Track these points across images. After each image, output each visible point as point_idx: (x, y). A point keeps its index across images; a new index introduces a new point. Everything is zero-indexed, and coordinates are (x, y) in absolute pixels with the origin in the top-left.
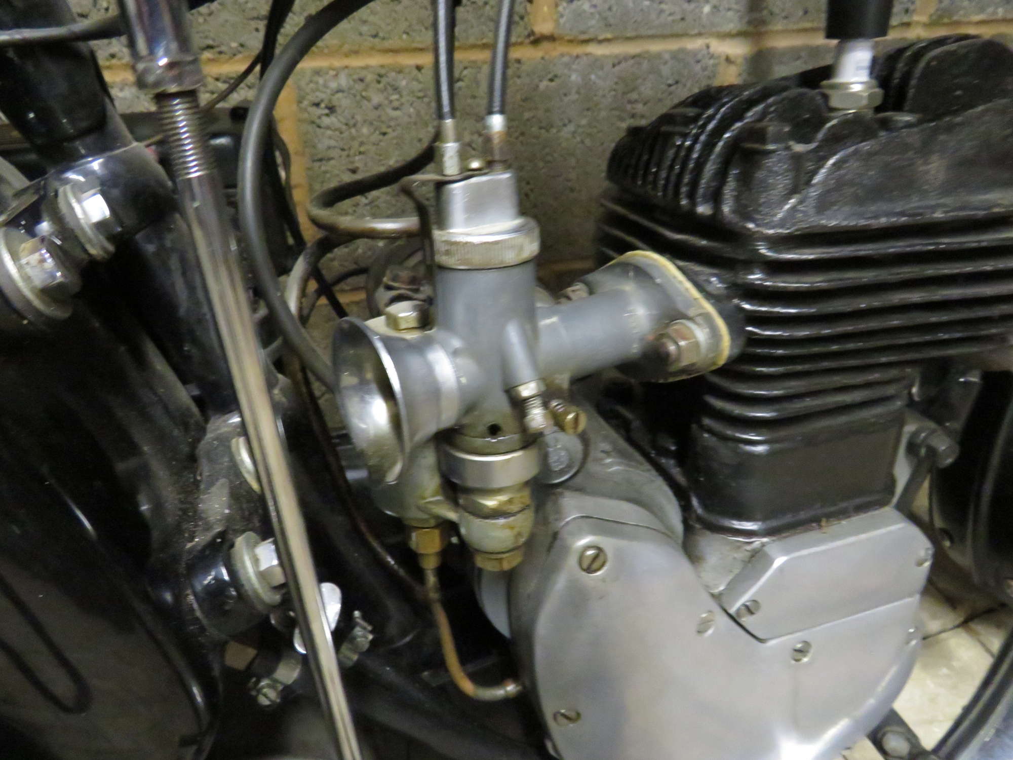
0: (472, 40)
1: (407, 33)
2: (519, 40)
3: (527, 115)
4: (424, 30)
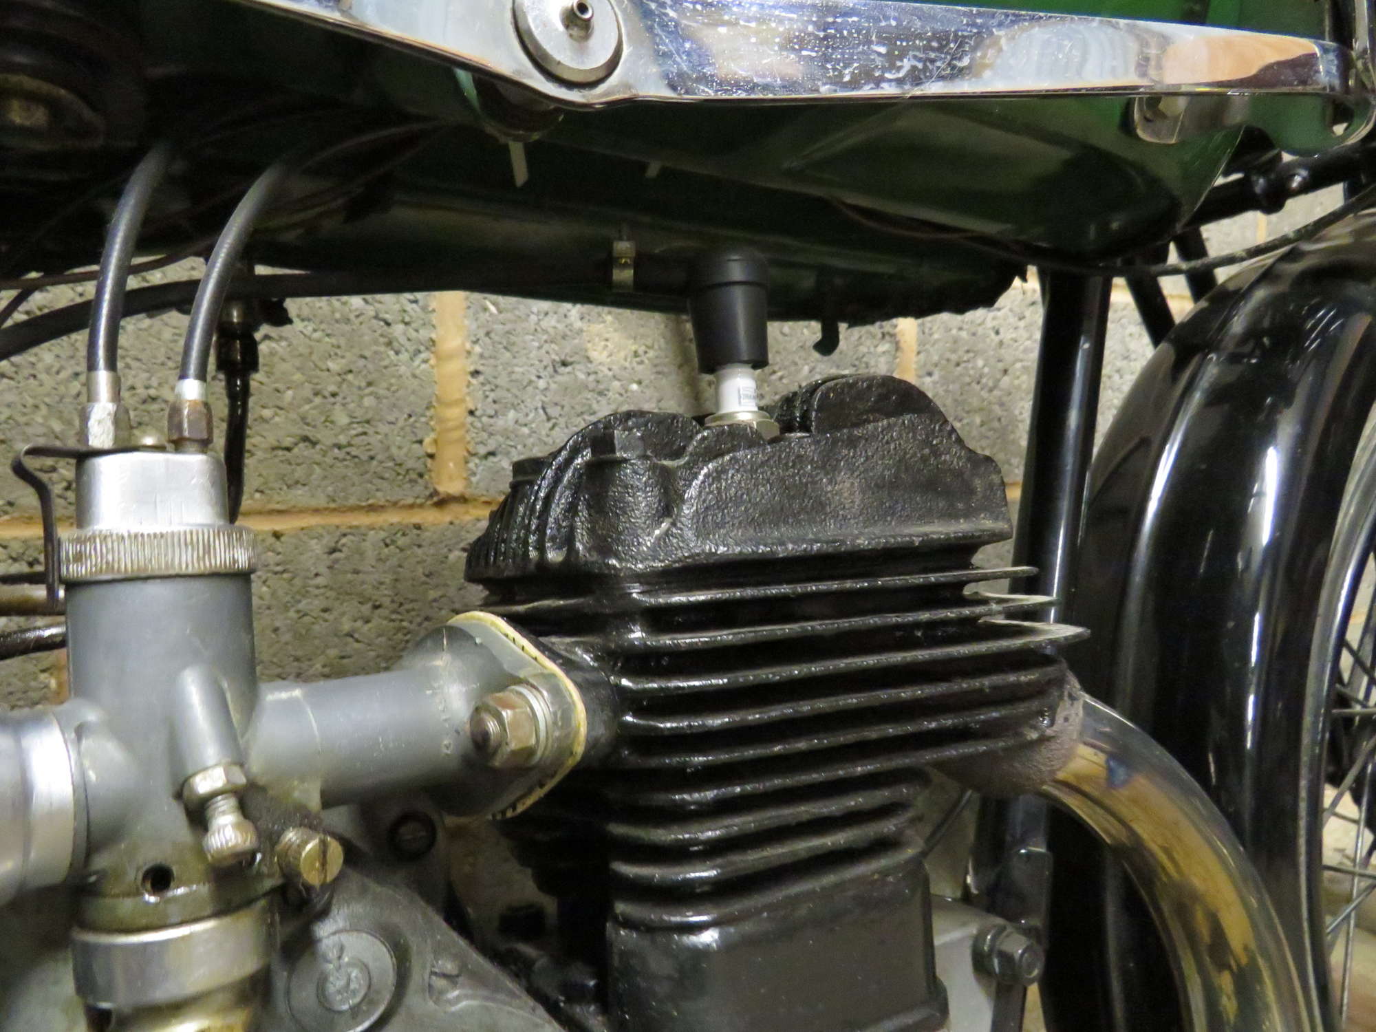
0: (352, 501)
1: (262, 492)
2: (419, 501)
3: (433, 594)
4: (285, 488)
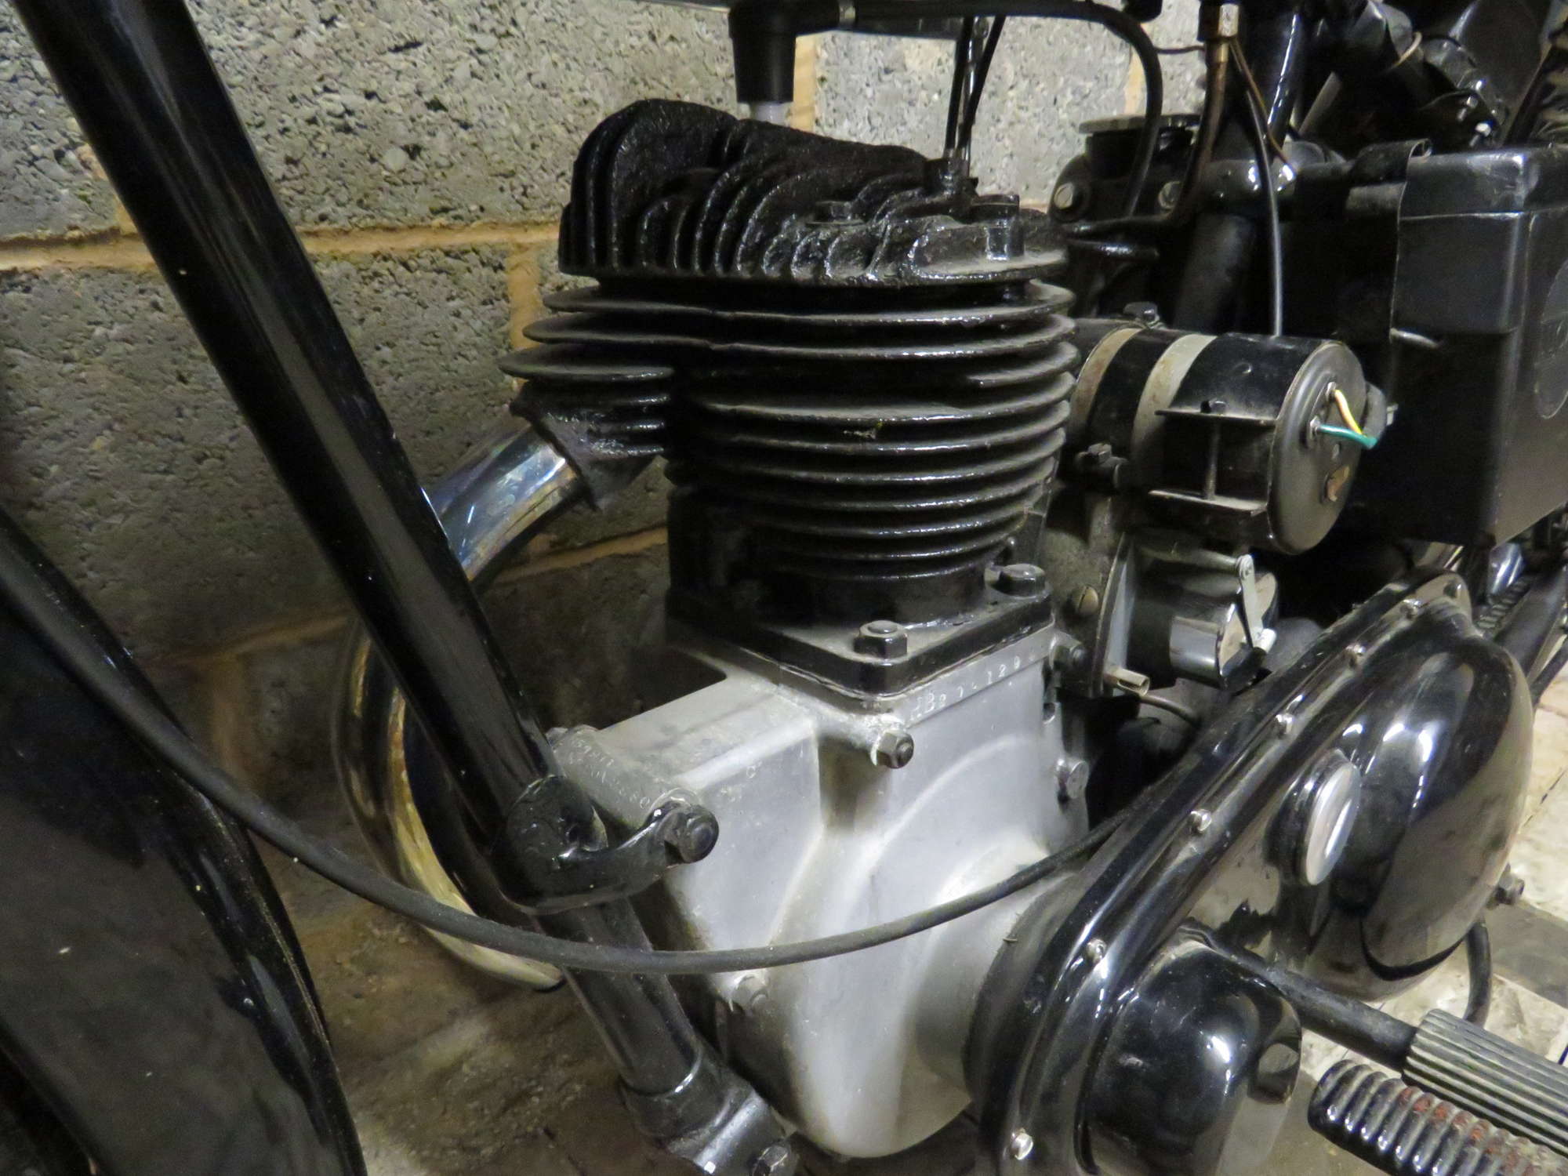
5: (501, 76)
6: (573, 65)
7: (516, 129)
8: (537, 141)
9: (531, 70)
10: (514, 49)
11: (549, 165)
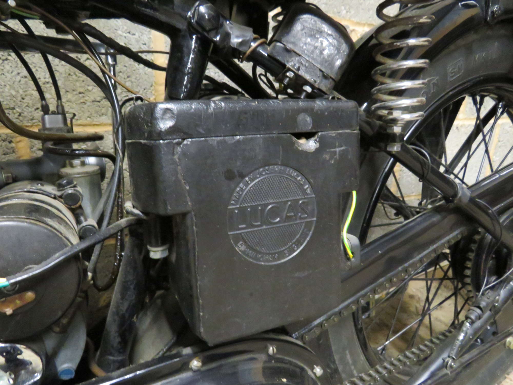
5: (5, 74)
6: (39, 69)
7: (14, 93)
8: (23, 96)
9: (19, 71)
10: (10, 64)
11: (30, 105)
